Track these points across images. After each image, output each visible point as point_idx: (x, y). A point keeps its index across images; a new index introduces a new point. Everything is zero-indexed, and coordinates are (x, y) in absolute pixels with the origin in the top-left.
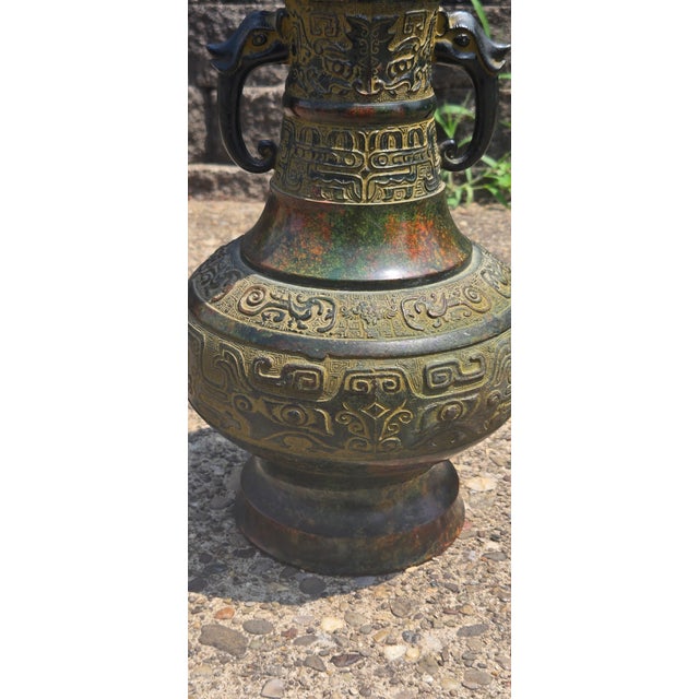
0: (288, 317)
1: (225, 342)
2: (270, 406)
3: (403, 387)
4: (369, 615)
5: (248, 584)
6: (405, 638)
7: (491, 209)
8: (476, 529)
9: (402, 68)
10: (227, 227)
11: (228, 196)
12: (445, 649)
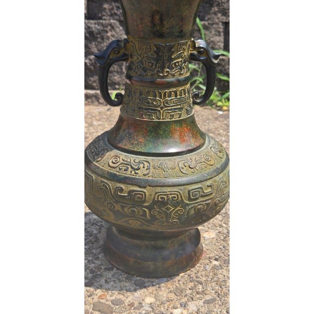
0: (130, 169)
1: (103, 180)
2: (123, 207)
3: (180, 198)
4: (165, 295)
5: (112, 283)
6: (181, 305)
7: (205, 109)
8: (208, 256)
9: (177, 64)
10: (91, 118)
11: (90, 103)
12: (198, 310)
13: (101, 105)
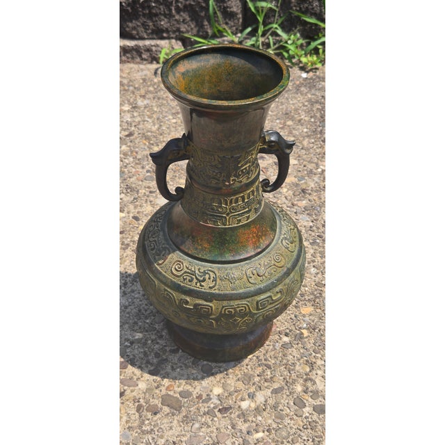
0: (195, 281)
1: (166, 288)
2: (188, 317)
4: (233, 384)
5: (178, 370)
6: (249, 396)
8: (278, 329)
9: (244, 170)
12: (266, 401)
13: (145, 62)
